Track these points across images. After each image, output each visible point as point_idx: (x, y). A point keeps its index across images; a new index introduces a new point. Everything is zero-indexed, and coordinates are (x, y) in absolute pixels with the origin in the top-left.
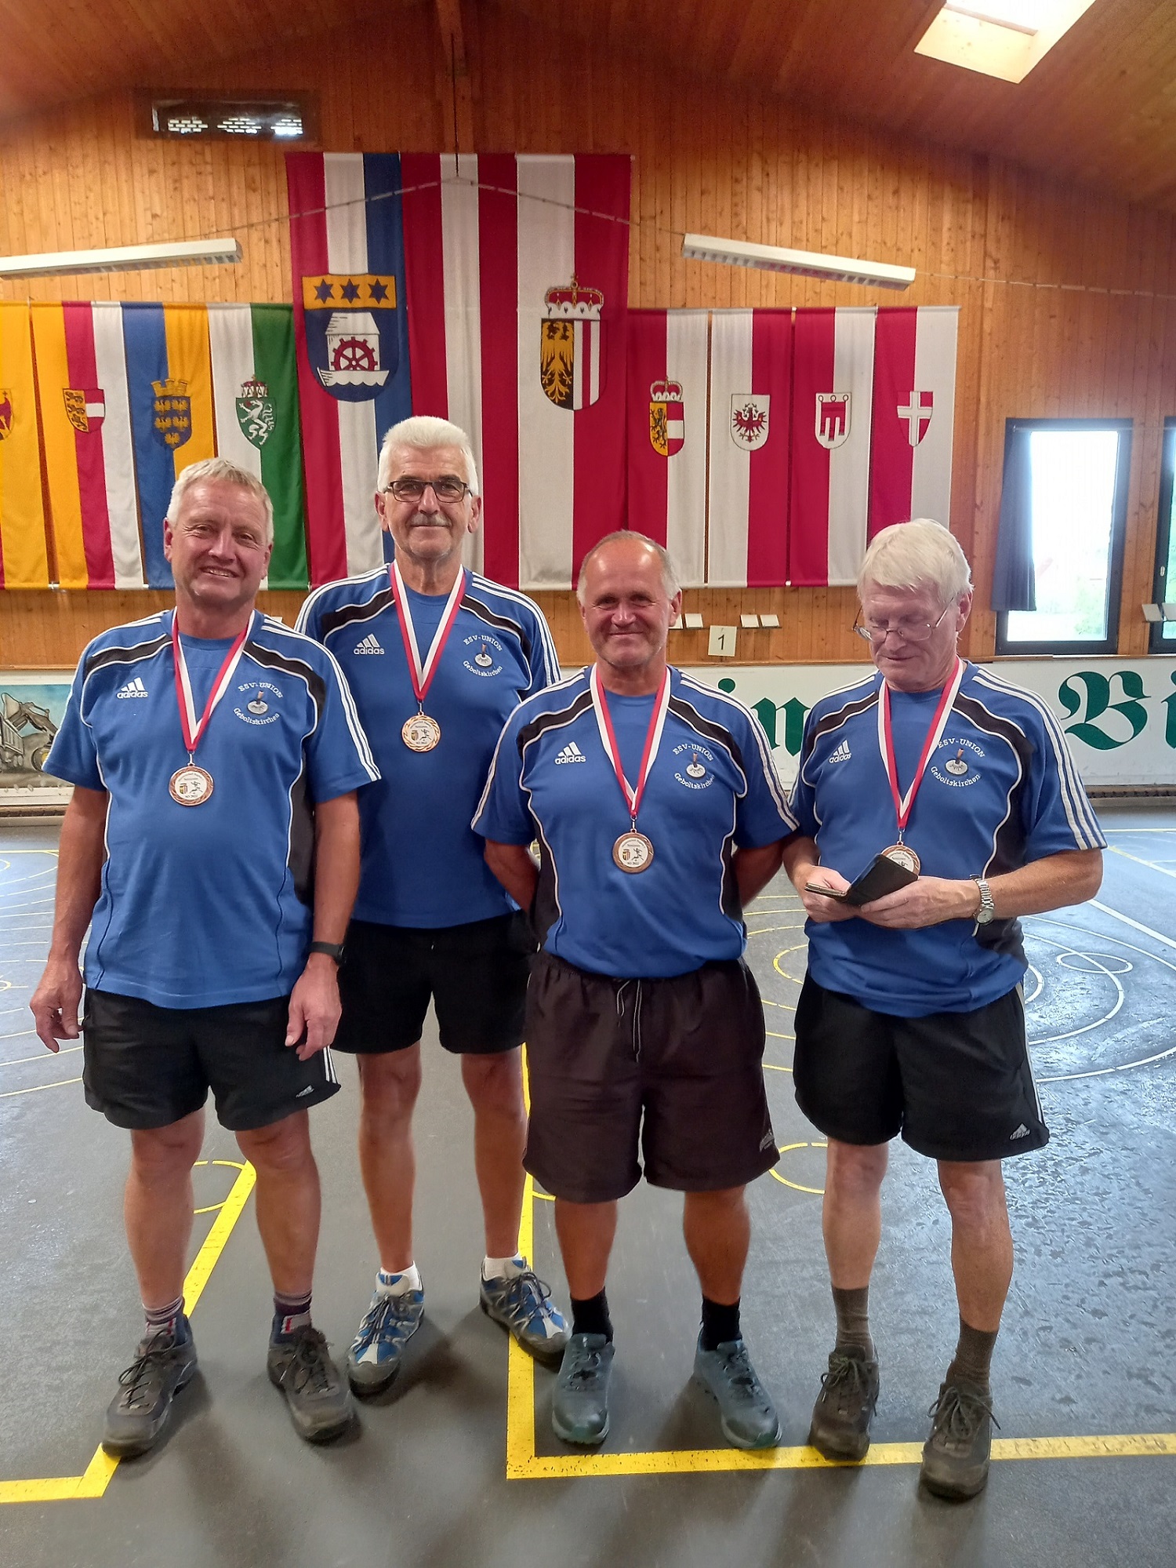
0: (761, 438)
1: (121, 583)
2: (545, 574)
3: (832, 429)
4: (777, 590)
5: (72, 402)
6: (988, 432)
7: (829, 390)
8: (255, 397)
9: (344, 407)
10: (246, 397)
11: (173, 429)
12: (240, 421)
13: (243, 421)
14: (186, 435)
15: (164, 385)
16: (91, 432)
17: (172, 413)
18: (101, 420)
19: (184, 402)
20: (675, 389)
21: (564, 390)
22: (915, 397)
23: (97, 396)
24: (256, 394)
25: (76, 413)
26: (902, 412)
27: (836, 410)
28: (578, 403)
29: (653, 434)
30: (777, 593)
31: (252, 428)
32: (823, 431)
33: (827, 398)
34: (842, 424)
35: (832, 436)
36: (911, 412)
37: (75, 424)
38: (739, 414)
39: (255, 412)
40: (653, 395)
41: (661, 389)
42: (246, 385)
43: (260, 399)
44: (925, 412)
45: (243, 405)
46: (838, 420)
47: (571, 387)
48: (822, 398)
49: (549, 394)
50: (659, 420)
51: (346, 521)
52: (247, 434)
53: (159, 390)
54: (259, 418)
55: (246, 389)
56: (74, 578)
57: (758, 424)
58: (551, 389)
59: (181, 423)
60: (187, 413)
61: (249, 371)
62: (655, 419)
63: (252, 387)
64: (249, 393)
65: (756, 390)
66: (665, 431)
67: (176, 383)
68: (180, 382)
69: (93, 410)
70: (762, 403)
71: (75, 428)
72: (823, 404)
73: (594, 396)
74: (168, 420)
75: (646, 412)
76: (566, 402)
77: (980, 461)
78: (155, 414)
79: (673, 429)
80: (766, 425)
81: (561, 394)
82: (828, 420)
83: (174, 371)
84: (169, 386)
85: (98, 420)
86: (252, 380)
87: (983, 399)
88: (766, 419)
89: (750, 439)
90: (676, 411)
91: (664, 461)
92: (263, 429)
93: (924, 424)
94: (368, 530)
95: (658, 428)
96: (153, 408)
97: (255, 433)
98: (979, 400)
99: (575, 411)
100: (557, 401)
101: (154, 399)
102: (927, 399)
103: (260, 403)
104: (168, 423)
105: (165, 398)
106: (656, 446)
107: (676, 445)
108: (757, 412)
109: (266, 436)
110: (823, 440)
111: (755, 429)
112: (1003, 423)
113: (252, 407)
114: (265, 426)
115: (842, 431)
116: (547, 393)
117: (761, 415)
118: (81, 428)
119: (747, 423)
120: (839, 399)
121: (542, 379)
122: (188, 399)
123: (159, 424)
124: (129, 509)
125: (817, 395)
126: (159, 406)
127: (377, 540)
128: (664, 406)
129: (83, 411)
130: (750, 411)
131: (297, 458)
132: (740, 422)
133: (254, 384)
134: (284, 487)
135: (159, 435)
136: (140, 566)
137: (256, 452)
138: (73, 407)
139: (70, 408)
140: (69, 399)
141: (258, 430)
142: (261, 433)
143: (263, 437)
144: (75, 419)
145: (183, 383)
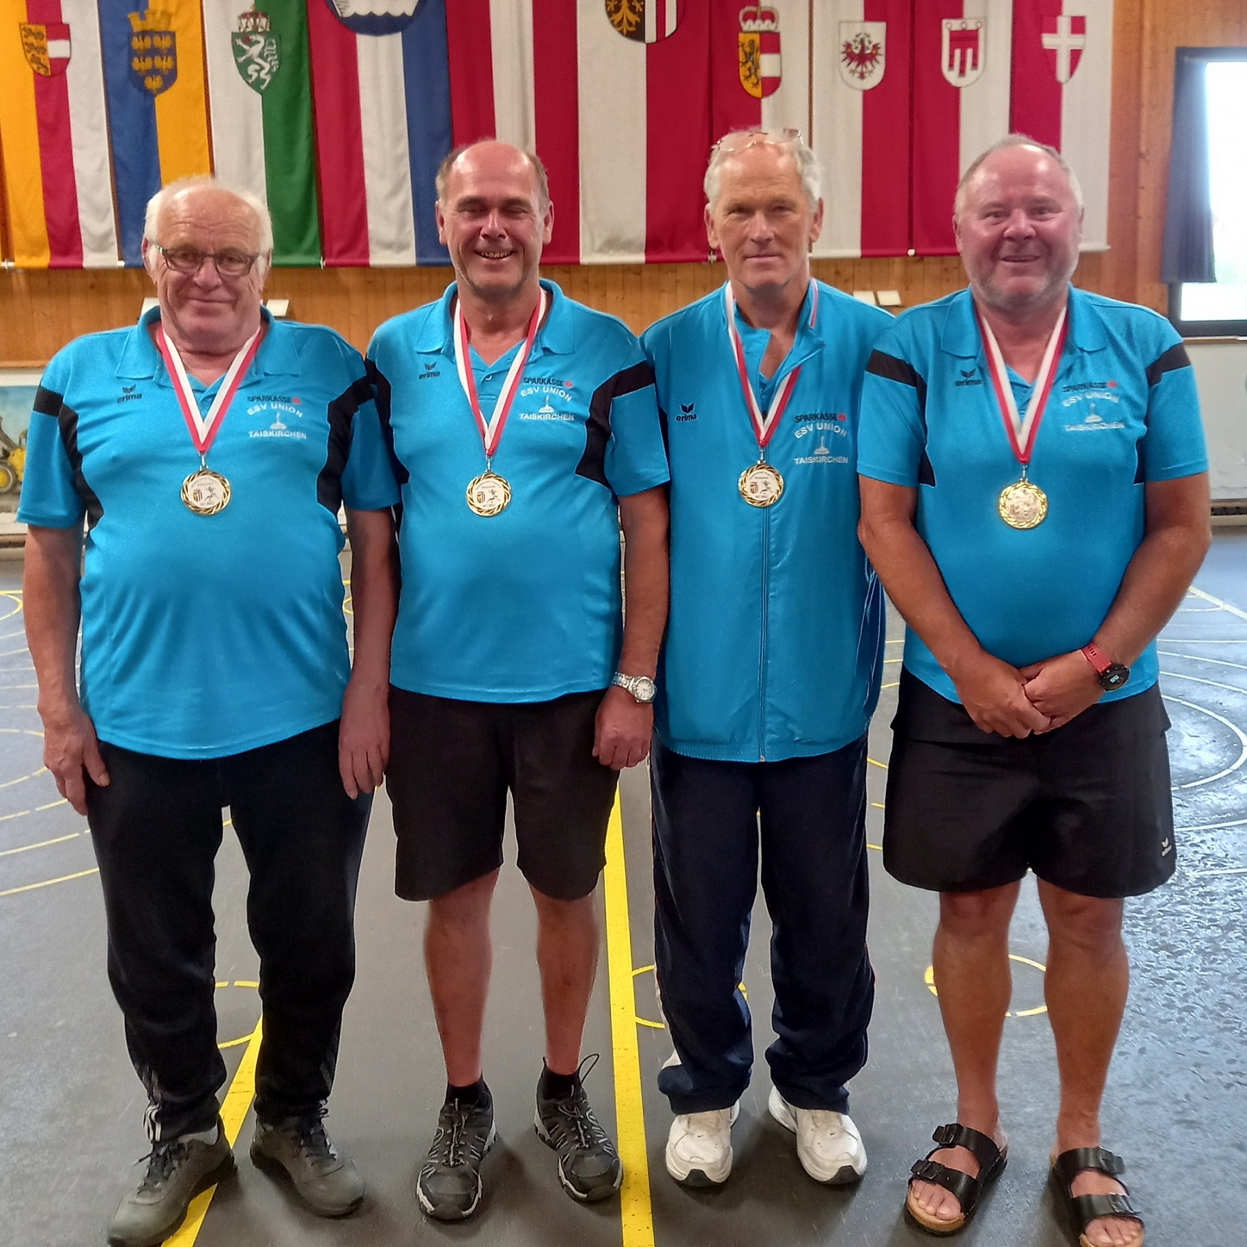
0: (876, 74)
1: (91, 260)
2: (613, 244)
3: (963, 63)
4: (898, 260)
5: (31, 40)
6: (1154, 65)
7: (957, 13)
8: (255, 31)
9: (364, 42)
10: (244, 31)
11: (154, 72)
12: (236, 61)
13: (241, 60)
14: (170, 78)
15: (143, 17)
16: (53, 75)
17: (153, 52)
18: (65, 62)
19: (168, 38)
20: (770, 16)
21: (633, 18)
22: (1064, 23)
23: (61, 31)
24: (255, 27)
25: (34, 52)
26: (1048, 41)
27: (966, 40)
28: (651, 35)
29: (743, 71)
30: (898, 265)
31: (251, 69)
32: (951, 65)
33: (956, 25)
34: (975, 56)
35: (962, 72)
36: (1059, 41)
37: (35, 66)
38: (848, 46)
39: (255, 51)
40: (742, 24)
41: (753, 16)
42: (244, 16)
43: (260, 34)
44: (1076, 41)
45: (241, 40)
46: (970, 52)
47: (642, 15)
48: (949, 26)
49: (616, 23)
50: (751, 54)
51: (368, 181)
52: (246, 76)
53: (136, 24)
54: (261, 56)
55: (244, 22)
56: (33, 254)
57: (872, 57)
58: (618, 17)
59: (164, 64)
60: (172, 52)
62: (745, 53)
63: (252, 20)
64: (247, 27)
65: (870, 16)
66: (757, 67)
67: (158, 15)
68: (163, 13)
69: (56, 49)
70: (877, 33)
71: (34, 71)
72: (952, 33)
73: (671, 26)
74: (149, 60)
75: (735, 44)
76: (637, 33)
77: (1145, 101)
78: (132, 53)
79: (768, 65)
80: (881, 59)
81: (630, 24)
82: (958, 52)
83: (156, 1)
84: (150, 18)
85: (61, 65)
86: (251, 11)
87: (1147, 25)
88: (882, 51)
89: (862, 76)
90: (771, 43)
91: (756, 103)
92: (265, 69)
93: (1076, 56)
94: (394, 192)
95: (750, 64)
96: (130, 46)
97: (255, 75)
98: (1141, 27)
99: (648, 44)
100: (625, 31)
101: (130, 35)
102: (1078, 25)
103: (261, 39)
104: (147, 64)
105: (144, 34)
106: (748, 86)
107: (772, 85)
108: (870, 42)
109: (268, 79)
110: (952, 76)
111: (868, 64)
112: (1172, 54)
113: (251, 43)
114: (267, 66)
115: (975, 65)
116: (612, 22)
117: (876, 47)
118: (42, 71)
119: (859, 56)
120: (971, 26)
121: (607, 6)
122: (173, 35)
123: (137, 64)
124: (100, 169)
125: (944, 22)
126: (137, 43)
127: (405, 206)
128: (757, 38)
129: (44, 50)
130: (862, 42)
131: (305, 107)
132: (850, 55)
133: (255, 15)
134: (291, 142)
135: (138, 79)
136: (114, 238)
137: (258, 98)
138: (31, 46)
139: (28, 47)
140: (26, 37)
141: (259, 71)
142: (263, 74)
143: (265, 80)
144: (35, 60)
145: (167, 15)
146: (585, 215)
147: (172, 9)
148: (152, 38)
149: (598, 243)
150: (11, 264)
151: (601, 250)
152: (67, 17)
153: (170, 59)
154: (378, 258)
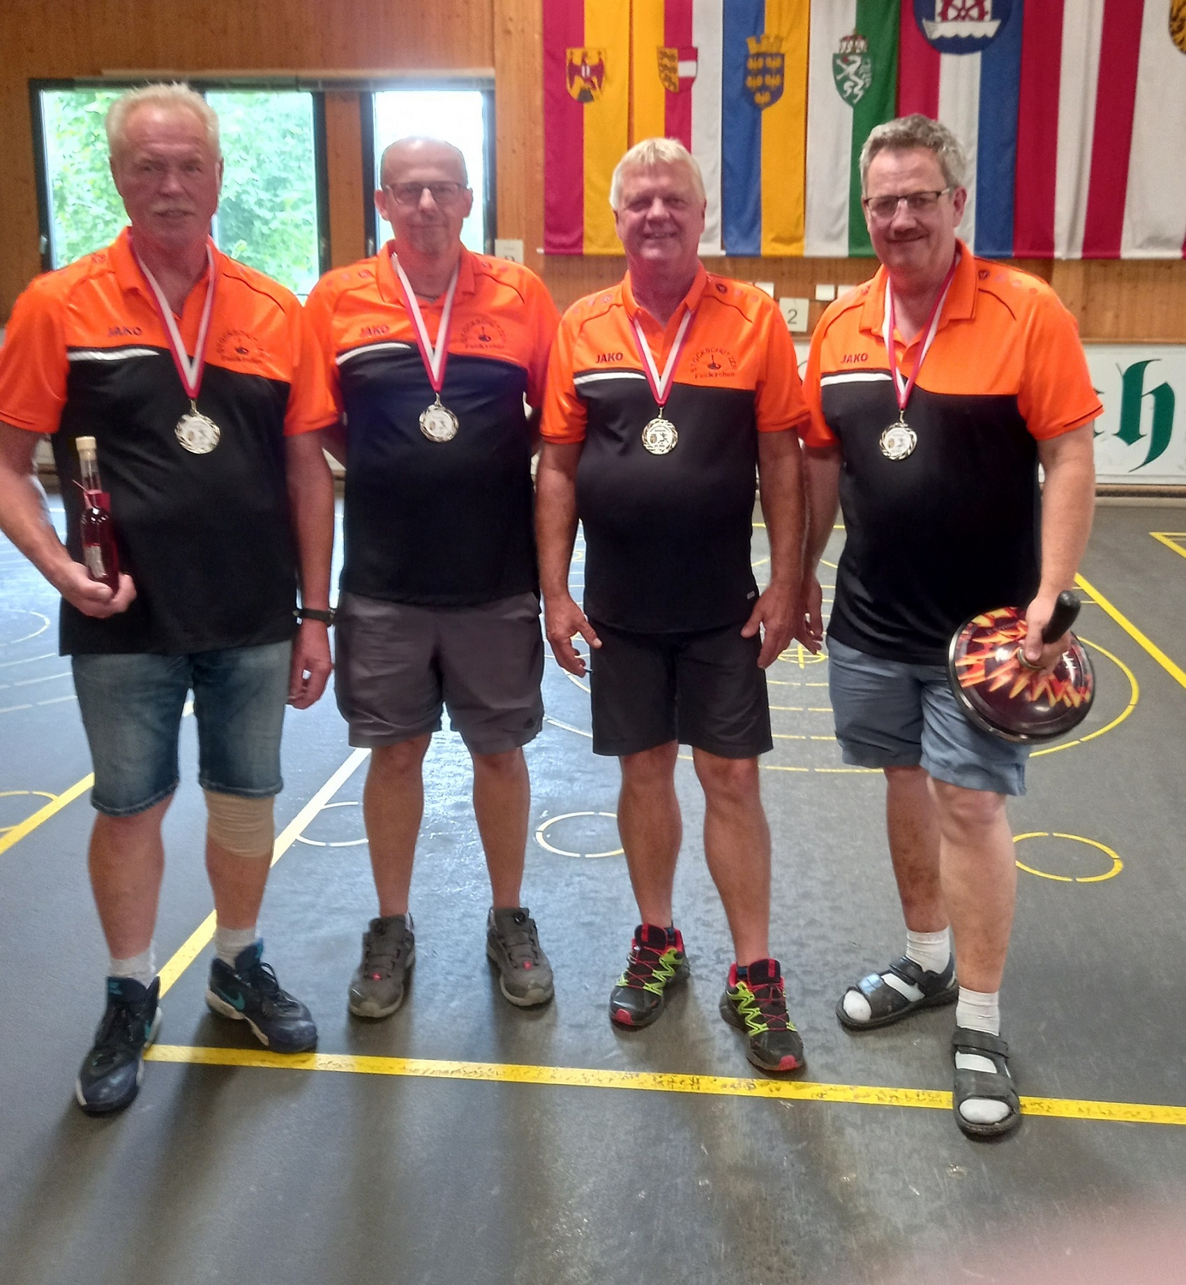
2: (1153, 241)
5: (666, 61)
8: (853, 52)
9: (948, 62)
10: (844, 53)
11: (763, 88)
12: (836, 78)
13: (839, 77)
14: (777, 93)
15: (759, 41)
16: (681, 91)
17: (764, 71)
18: (691, 80)
19: (779, 59)
23: (690, 53)
24: (854, 49)
25: (667, 71)
31: (847, 85)
37: (667, 84)
39: (851, 69)
42: (845, 39)
43: (858, 54)
45: (841, 59)
49: (1178, 41)
52: (842, 92)
53: (753, 47)
55: (844, 44)
59: (772, 81)
60: (780, 71)
61: (849, 24)
63: (851, 43)
64: (847, 48)
67: (772, 40)
68: (776, 37)
69: (686, 69)
71: (667, 88)
74: (760, 78)
78: (747, 72)
83: (771, 26)
84: (764, 42)
86: (852, 34)
92: (858, 86)
96: (746, 66)
97: (849, 91)
101: (747, 57)
103: (857, 59)
104: (759, 82)
105: (758, 55)
109: (861, 94)
113: (849, 63)
114: (861, 83)
116: (1174, 41)
118: (672, 88)
121: (1170, 25)
122: (783, 56)
123: (751, 82)
126: (752, 64)
129: (674, 70)
133: (854, 38)
135: (749, 94)
136: (718, 231)
137: (849, 111)
138: (665, 67)
139: (663, 67)
140: (662, 59)
141: (853, 87)
144: (668, 79)
145: (779, 39)
146: (1130, 214)
147: (784, 33)
148: (765, 59)
149: (1139, 240)
151: (1141, 247)
152: (697, 39)
153: (778, 76)
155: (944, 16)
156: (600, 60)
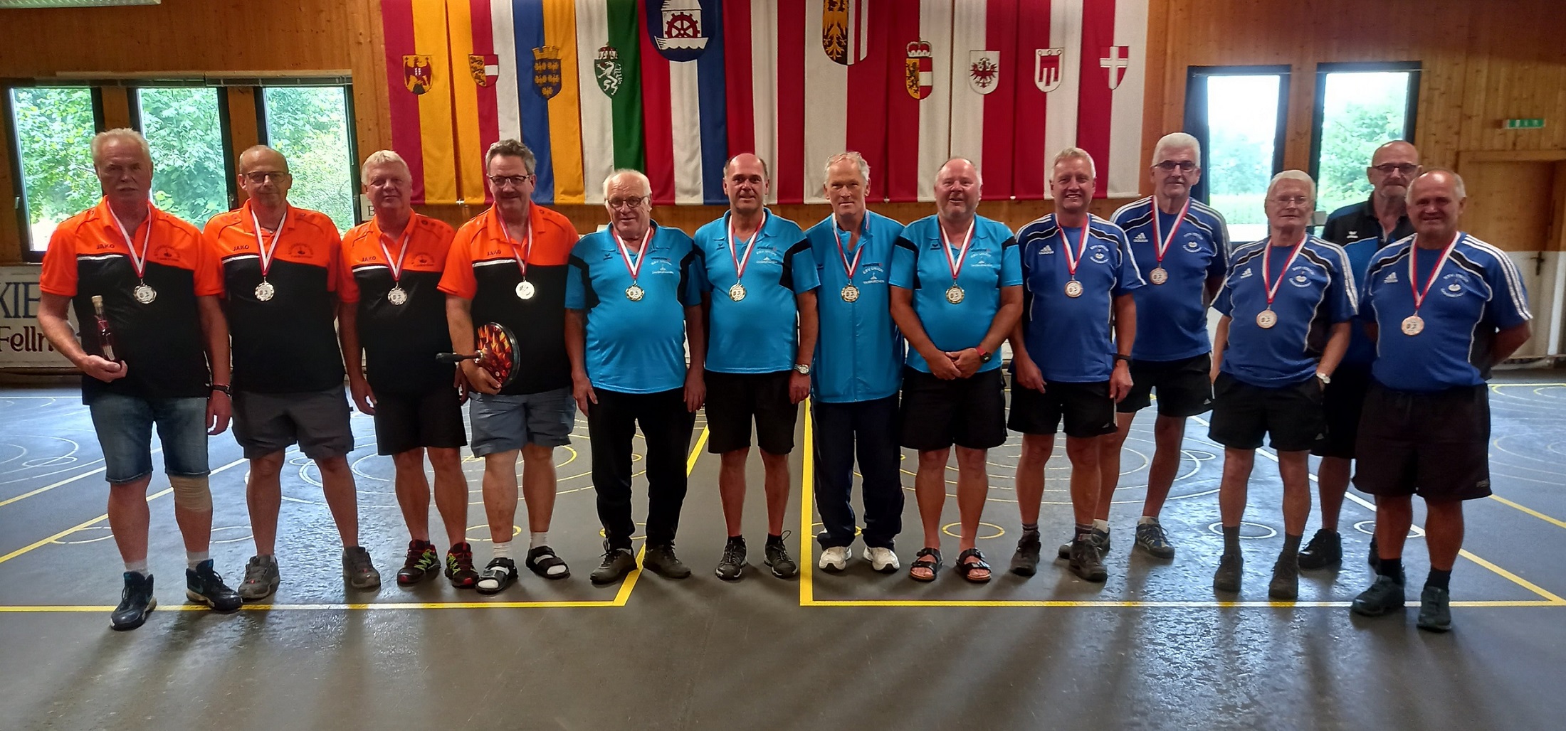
0: (993, 85)
3: (1049, 77)
4: (1005, 202)
5: (475, 65)
6: (1173, 78)
7: (1047, 47)
8: (608, 59)
9: (674, 65)
10: (602, 59)
11: (548, 84)
12: (597, 77)
13: (600, 77)
14: (557, 88)
15: (541, 51)
16: (488, 87)
17: (547, 72)
18: (495, 78)
19: (556, 63)
20: (926, 47)
21: (840, 50)
22: (1114, 51)
23: (494, 60)
24: (609, 56)
25: (477, 72)
26: (1104, 63)
27: (1051, 62)
28: (851, 61)
29: (908, 83)
30: (1005, 207)
31: (606, 82)
32: (1041, 79)
33: (1045, 52)
34: (1057, 73)
35: (1048, 83)
36: (1111, 63)
37: (478, 81)
38: (975, 66)
39: (609, 71)
40: (909, 53)
41: (915, 48)
42: (602, 50)
43: (612, 61)
44: (1122, 63)
45: (600, 65)
46: (1053, 69)
47: (845, 48)
48: (1040, 53)
49: (829, 52)
50: (914, 71)
51: (674, 151)
52: (603, 87)
53: (538, 55)
54: (611, 74)
55: (602, 53)
56: (475, 196)
57: (990, 74)
58: (830, 49)
59: (555, 79)
60: (558, 72)
61: (604, 40)
62: (910, 71)
63: (606, 52)
64: (603, 56)
65: (990, 47)
66: (917, 80)
67: (551, 49)
68: (553, 48)
69: (490, 70)
70: (994, 58)
71: (477, 84)
72: (1042, 57)
73: (863, 55)
74: (544, 77)
75: (904, 65)
76: (842, 60)
77: (1167, 101)
78: (535, 73)
79: (924, 79)
80: (996, 74)
81: (838, 53)
82: (1045, 70)
83: (550, 40)
84: (546, 50)
85: (494, 79)
86: (606, 46)
87: (1169, 51)
88: (997, 69)
89: (984, 86)
90: (927, 64)
91: (916, 103)
92: (614, 83)
93: (1121, 72)
94: (690, 159)
95: (913, 78)
96: (534, 69)
97: (608, 86)
98: (1165, 53)
99: (849, 66)
100: (835, 58)
101: (534, 61)
102: (1124, 52)
103: (611, 63)
104: (544, 79)
105: (542, 61)
106: (911, 92)
107: (926, 91)
108: (989, 64)
109: (616, 88)
110: (1041, 86)
111: (988, 77)
112: (1185, 71)
113: (607, 67)
114: (616, 81)
115: (1056, 78)
116: (827, 52)
117: (993, 67)
118: (481, 84)
119: (982, 73)
120: (1054, 53)
121: (824, 42)
122: (559, 61)
123: (538, 80)
125: (1037, 50)
126: (538, 67)
127: (697, 168)
128: (917, 61)
129: (482, 71)
130: (984, 63)
131: (638, 106)
132: (976, 72)
133: (608, 49)
134: (629, 127)
135: (538, 89)
137: (609, 101)
138: (475, 69)
139: (474, 69)
140: (473, 63)
141: (610, 84)
142: (612, 86)
143: (614, 89)
144: (477, 77)
145: (556, 49)
146: (807, 173)
147: (559, 46)
148: (547, 63)
149: (816, 191)
150: (462, 202)
151: (816, 195)
152: (497, 50)
153: (557, 76)
154: (681, 200)
155: (670, 36)
156: (428, 63)
